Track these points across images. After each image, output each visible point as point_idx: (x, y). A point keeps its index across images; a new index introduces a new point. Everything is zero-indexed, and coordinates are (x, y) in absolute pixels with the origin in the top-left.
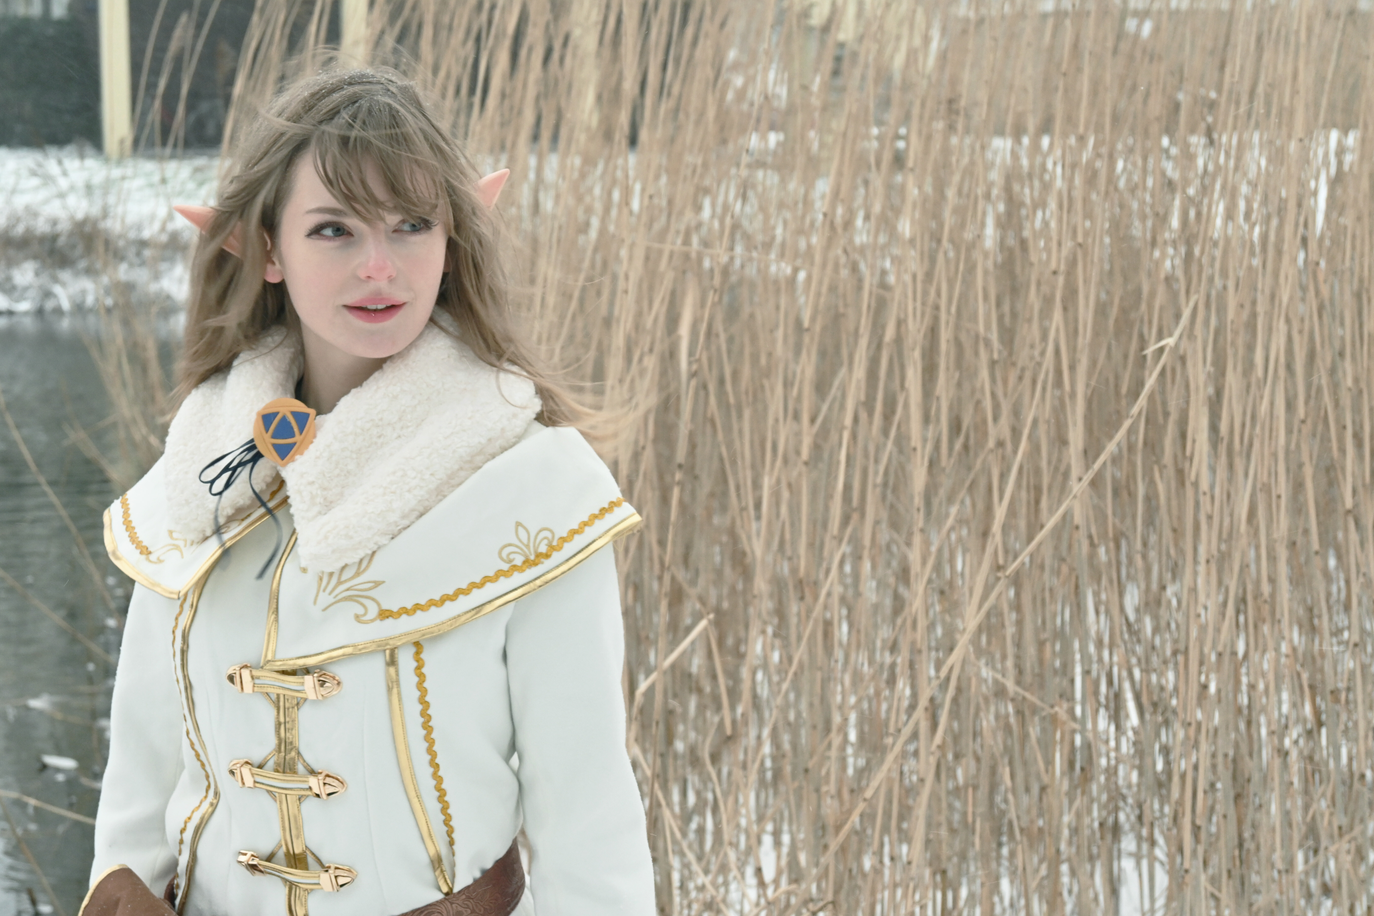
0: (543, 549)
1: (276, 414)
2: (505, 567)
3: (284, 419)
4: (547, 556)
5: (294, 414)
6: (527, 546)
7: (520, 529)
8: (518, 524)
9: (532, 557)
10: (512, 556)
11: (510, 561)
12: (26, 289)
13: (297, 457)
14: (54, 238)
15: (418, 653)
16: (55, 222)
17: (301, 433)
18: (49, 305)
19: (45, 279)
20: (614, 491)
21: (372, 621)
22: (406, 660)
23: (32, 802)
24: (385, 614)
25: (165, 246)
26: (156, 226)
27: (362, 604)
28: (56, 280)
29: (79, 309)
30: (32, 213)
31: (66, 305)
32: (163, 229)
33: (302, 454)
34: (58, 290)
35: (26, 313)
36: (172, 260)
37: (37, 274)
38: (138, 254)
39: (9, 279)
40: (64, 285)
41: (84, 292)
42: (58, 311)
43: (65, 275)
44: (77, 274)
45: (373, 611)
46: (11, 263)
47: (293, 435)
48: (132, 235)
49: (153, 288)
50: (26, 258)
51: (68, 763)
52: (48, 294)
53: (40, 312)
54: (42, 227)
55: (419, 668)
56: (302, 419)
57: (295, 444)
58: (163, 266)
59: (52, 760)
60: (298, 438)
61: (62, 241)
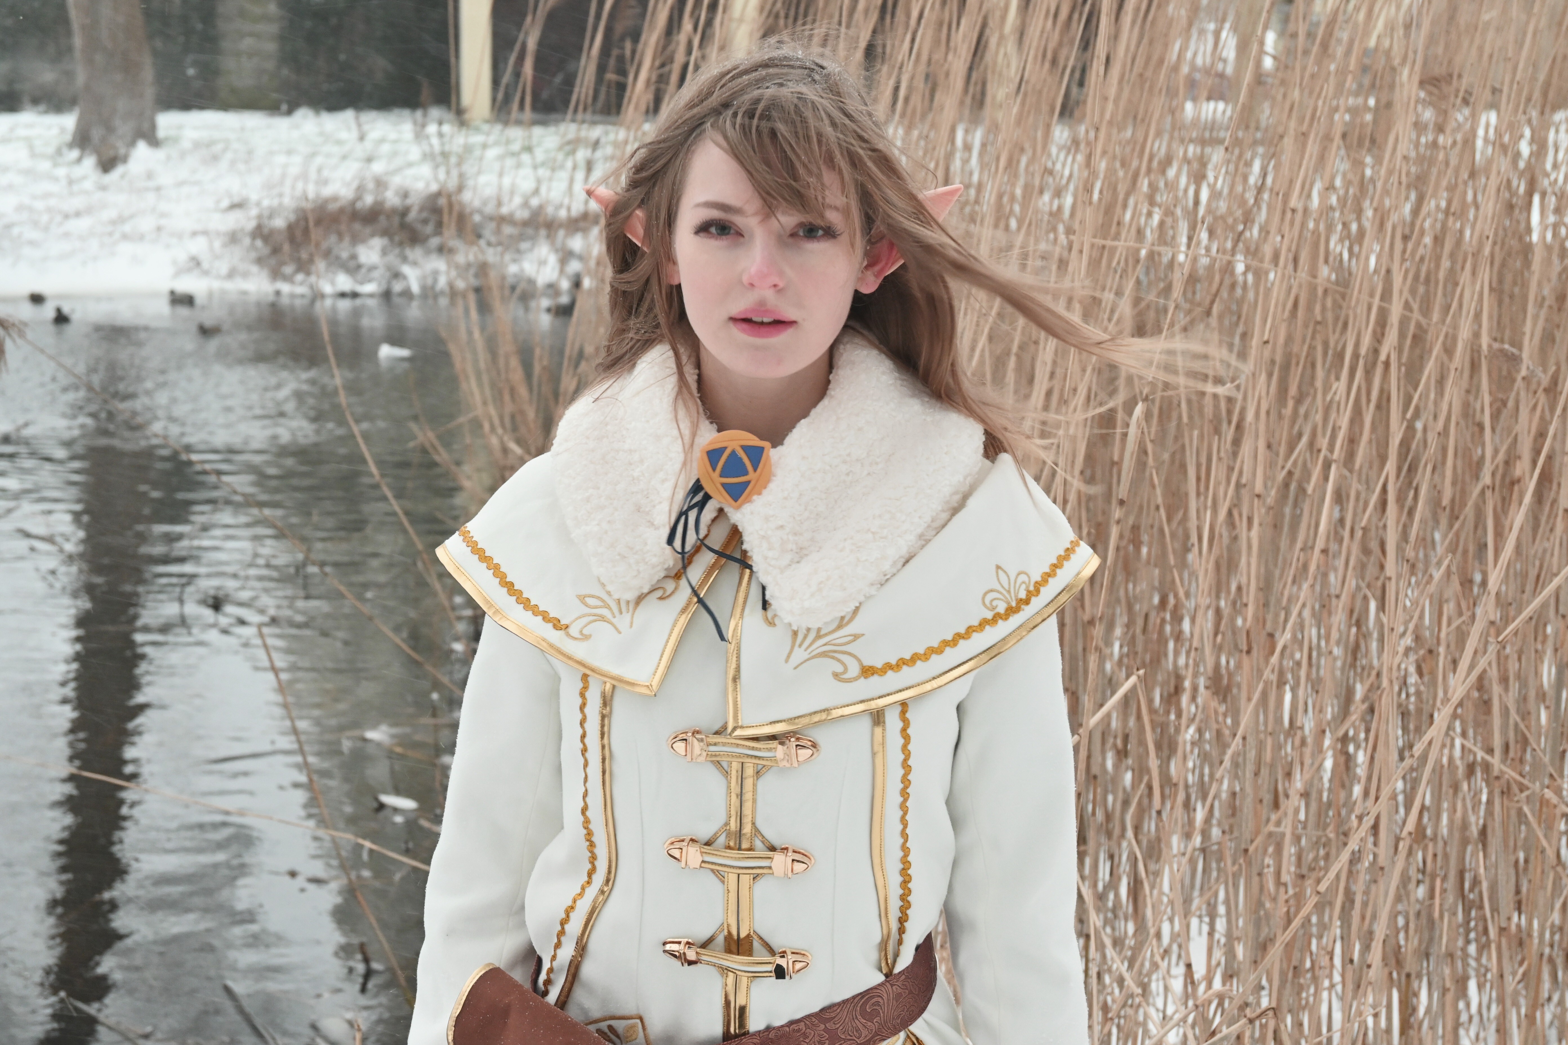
0: (1023, 595)
1: (723, 449)
2: (989, 615)
3: (733, 453)
4: (1027, 602)
5: (745, 448)
6: (1009, 592)
7: (1000, 572)
8: (998, 567)
9: (1014, 604)
10: (995, 603)
11: (994, 608)
12: (372, 268)
13: (755, 497)
14: (404, 212)
15: (903, 712)
16: (406, 195)
17: (755, 470)
18: (397, 287)
19: (392, 258)
20: (1068, 533)
21: (856, 679)
22: (893, 721)
23: (368, 844)
24: (868, 671)
25: (526, 224)
26: (517, 200)
27: (839, 660)
28: (405, 259)
29: (429, 293)
30: (380, 183)
31: (415, 288)
32: (526, 204)
33: (760, 494)
34: (406, 270)
35: (371, 295)
36: (533, 239)
37: (384, 252)
38: (498, 231)
39: (354, 257)
40: (415, 264)
41: (436, 273)
42: (407, 294)
43: (415, 253)
44: (428, 252)
45: (854, 669)
46: (356, 240)
47: (746, 473)
48: (490, 209)
49: (513, 269)
50: (373, 235)
51: (408, 804)
52: (397, 275)
53: (387, 295)
54: (392, 199)
55: (904, 730)
56: (756, 455)
57: (748, 482)
58: (524, 246)
59: (389, 800)
60: (751, 476)
61: (413, 215)
